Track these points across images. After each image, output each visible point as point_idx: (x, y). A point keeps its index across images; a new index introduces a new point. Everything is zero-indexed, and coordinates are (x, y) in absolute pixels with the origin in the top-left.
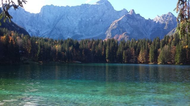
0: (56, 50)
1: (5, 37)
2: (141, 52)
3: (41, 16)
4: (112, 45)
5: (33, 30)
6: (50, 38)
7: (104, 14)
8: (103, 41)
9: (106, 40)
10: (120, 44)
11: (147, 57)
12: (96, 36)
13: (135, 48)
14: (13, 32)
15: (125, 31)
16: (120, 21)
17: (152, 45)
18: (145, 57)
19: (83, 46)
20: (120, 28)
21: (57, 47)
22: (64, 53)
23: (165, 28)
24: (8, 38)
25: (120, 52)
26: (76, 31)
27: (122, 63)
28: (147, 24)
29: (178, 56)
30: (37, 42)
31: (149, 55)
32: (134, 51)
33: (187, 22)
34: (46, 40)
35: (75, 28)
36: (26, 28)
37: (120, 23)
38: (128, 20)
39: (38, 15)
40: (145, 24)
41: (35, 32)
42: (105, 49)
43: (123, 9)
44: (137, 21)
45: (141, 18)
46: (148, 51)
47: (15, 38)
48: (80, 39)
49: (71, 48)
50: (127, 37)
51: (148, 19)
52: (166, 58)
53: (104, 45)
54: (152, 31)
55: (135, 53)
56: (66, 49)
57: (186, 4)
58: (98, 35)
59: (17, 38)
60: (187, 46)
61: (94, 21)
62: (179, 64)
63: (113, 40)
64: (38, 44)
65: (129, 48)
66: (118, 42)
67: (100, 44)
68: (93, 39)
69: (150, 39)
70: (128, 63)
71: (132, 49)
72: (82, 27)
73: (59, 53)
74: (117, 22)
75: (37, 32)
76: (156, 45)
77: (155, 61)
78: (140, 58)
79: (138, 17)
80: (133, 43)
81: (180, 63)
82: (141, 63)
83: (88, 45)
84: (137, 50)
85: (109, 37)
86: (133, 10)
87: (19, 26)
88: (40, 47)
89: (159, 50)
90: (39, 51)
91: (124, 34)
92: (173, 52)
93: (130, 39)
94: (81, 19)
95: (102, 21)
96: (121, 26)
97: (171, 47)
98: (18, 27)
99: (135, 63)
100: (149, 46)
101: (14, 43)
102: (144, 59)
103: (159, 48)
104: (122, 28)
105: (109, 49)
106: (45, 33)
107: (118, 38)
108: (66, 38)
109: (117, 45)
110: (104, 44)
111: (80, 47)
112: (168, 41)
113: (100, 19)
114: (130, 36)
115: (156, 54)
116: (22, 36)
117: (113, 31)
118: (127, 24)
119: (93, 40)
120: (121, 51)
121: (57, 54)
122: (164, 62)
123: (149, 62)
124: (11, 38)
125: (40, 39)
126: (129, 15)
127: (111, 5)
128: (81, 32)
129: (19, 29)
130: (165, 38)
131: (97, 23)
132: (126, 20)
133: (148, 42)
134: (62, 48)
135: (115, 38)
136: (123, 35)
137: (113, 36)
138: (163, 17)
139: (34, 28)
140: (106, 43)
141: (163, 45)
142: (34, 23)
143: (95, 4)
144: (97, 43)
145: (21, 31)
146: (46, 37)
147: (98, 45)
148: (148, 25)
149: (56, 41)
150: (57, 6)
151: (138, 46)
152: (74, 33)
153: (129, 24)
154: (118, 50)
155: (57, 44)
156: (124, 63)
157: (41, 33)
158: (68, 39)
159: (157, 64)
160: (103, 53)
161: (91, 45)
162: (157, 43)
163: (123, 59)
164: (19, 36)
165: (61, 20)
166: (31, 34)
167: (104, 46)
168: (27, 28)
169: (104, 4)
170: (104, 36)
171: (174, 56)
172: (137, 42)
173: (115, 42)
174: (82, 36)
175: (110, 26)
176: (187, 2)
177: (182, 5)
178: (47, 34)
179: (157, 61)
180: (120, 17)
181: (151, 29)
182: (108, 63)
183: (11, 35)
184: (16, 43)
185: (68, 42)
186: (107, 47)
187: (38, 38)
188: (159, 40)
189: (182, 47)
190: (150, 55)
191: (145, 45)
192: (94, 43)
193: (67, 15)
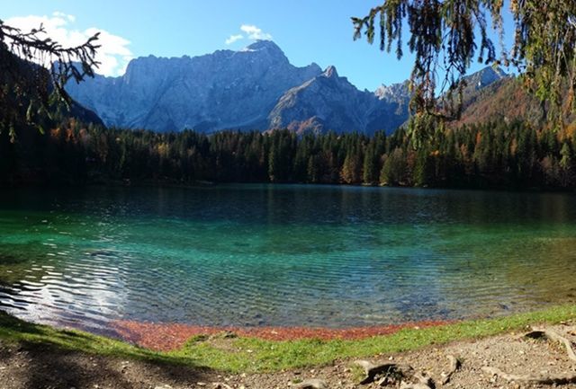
0: (158, 155)
1: (58, 129)
2: (346, 160)
3: (128, 83)
4: (282, 143)
5: (111, 115)
6: (147, 128)
7: (264, 75)
8: (263, 134)
9: (270, 132)
10: (302, 142)
11: (359, 171)
12: (246, 123)
13: (335, 150)
14: (72, 119)
15: (314, 114)
16: (302, 90)
17: (370, 146)
18: (355, 171)
19: (217, 147)
20: (302, 106)
21: (160, 147)
22: (177, 161)
23: (397, 113)
24: (64, 133)
25: (301, 158)
26: (204, 114)
27: (305, 183)
28: (362, 101)
29: (420, 170)
30: (118, 139)
31: (362, 167)
32: (332, 158)
33: (429, 114)
34: (138, 134)
35: (202, 107)
36: (98, 110)
37: (305, 96)
38: (321, 88)
39: (120, 80)
40: (358, 101)
41: (115, 117)
42: (267, 152)
43: (310, 64)
44: (341, 92)
45: (351, 88)
46: (362, 157)
47: (76, 132)
48: (211, 130)
49: (191, 152)
50: (319, 127)
51: (363, 90)
52: (396, 175)
53: (266, 143)
54: (371, 116)
55: (334, 162)
56: (181, 152)
57: (428, 77)
58: (250, 121)
59: (81, 131)
60: (437, 152)
61: (241, 89)
62: (421, 186)
63: (286, 133)
64: (121, 142)
65: (322, 150)
66: (296, 137)
67: (254, 142)
68: (239, 131)
69: (365, 134)
70: (318, 182)
71: (328, 152)
72: (216, 104)
73: (166, 162)
74: (295, 93)
75: (119, 117)
76: (377, 146)
77: (375, 179)
78: (345, 172)
79: (343, 84)
80: (330, 138)
81: (423, 184)
82: (345, 183)
83: (229, 142)
84: (339, 155)
85: (276, 125)
86: (333, 68)
87: (84, 105)
88: (124, 150)
89: (384, 157)
90: (123, 157)
91: (312, 119)
92: (410, 161)
93: (325, 130)
94: (215, 85)
95: (259, 88)
96: (306, 102)
97: (406, 151)
98: (82, 108)
99: (332, 184)
100: (364, 147)
101: (76, 142)
102: (353, 173)
103: (383, 152)
104: (308, 106)
105: (277, 153)
106: (137, 119)
107: (296, 129)
108: (182, 130)
109: (295, 142)
110: (265, 141)
111: (211, 149)
112: (402, 140)
113: (256, 84)
114: (325, 125)
115: (377, 165)
116: (90, 127)
117: (285, 112)
118: (320, 98)
119: (240, 133)
120: (304, 156)
121: (161, 162)
122: (392, 183)
123: (363, 181)
124: (70, 132)
125: (126, 133)
126: (324, 77)
127: (282, 53)
128: (213, 116)
129: (83, 113)
130: (397, 132)
131: (248, 93)
132: (318, 88)
133: (363, 138)
134: (173, 151)
135: (290, 127)
136: (310, 123)
137: (285, 123)
138: (394, 89)
139: (113, 110)
140: (268, 138)
141: (392, 148)
142: (112, 99)
143: (246, 50)
144: (249, 139)
145: (89, 117)
146: (139, 126)
147: (250, 143)
148: (364, 104)
149: (160, 136)
150: (163, 57)
151: (342, 147)
152: (199, 118)
153: (324, 98)
154: (297, 155)
155: (161, 141)
156: (311, 183)
157: (128, 119)
158: (186, 131)
159: (377, 186)
160: (262, 160)
161: (236, 143)
162: (380, 142)
163: (309, 173)
164: (84, 127)
165: (171, 88)
166: (108, 122)
167: (265, 145)
168: (100, 110)
169: (266, 52)
170: (266, 123)
171: (413, 169)
172: (339, 138)
173: (290, 137)
174: (215, 124)
175: (278, 101)
176: (430, 73)
177: (420, 78)
178: (140, 119)
179: (378, 180)
180: (303, 81)
181: (368, 112)
182: (274, 182)
183: (69, 127)
184: (79, 143)
185: (186, 137)
186: (272, 148)
187: (120, 131)
188: (385, 136)
189: (428, 153)
190: (365, 166)
191: (355, 146)
192: (241, 139)
193: (184, 77)
